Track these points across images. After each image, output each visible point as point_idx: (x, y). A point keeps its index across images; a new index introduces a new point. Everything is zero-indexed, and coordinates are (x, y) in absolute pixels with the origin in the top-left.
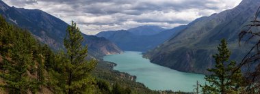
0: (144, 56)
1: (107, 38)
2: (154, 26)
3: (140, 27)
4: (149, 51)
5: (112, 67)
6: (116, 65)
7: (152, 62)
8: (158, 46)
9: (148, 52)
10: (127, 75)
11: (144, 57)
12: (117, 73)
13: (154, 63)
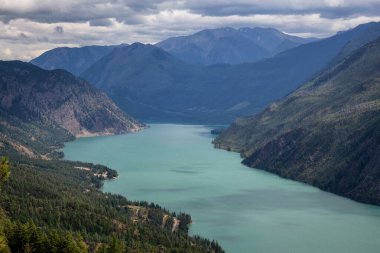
0: (221, 141)
1: (77, 74)
2: (259, 31)
3: (207, 33)
4: (239, 121)
5: (98, 182)
6: (112, 174)
7: (248, 162)
8: (274, 106)
9: (234, 128)
10: (154, 211)
11: (217, 144)
12: (118, 203)
13: (257, 167)
